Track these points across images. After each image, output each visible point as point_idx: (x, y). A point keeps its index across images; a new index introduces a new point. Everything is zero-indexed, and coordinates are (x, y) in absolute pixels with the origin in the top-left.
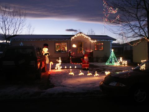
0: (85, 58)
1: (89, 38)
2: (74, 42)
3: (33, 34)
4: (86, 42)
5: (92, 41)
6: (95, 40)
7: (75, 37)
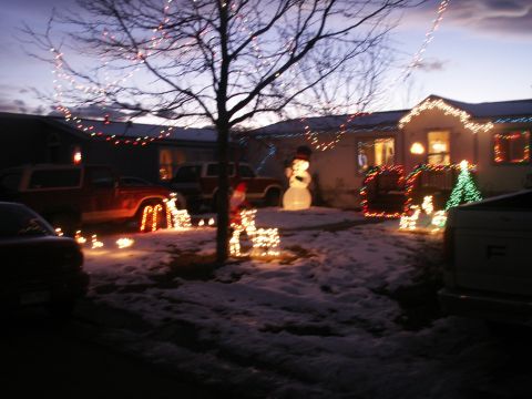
1: (464, 116)
2: (413, 134)
6: (485, 123)
7: (411, 115)
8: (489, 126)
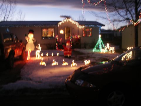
0: (67, 44)
1: (77, 24)
2: (61, 28)
3: (24, 21)
4: (74, 28)
5: (80, 27)
7: (62, 22)
8: (84, 27)
